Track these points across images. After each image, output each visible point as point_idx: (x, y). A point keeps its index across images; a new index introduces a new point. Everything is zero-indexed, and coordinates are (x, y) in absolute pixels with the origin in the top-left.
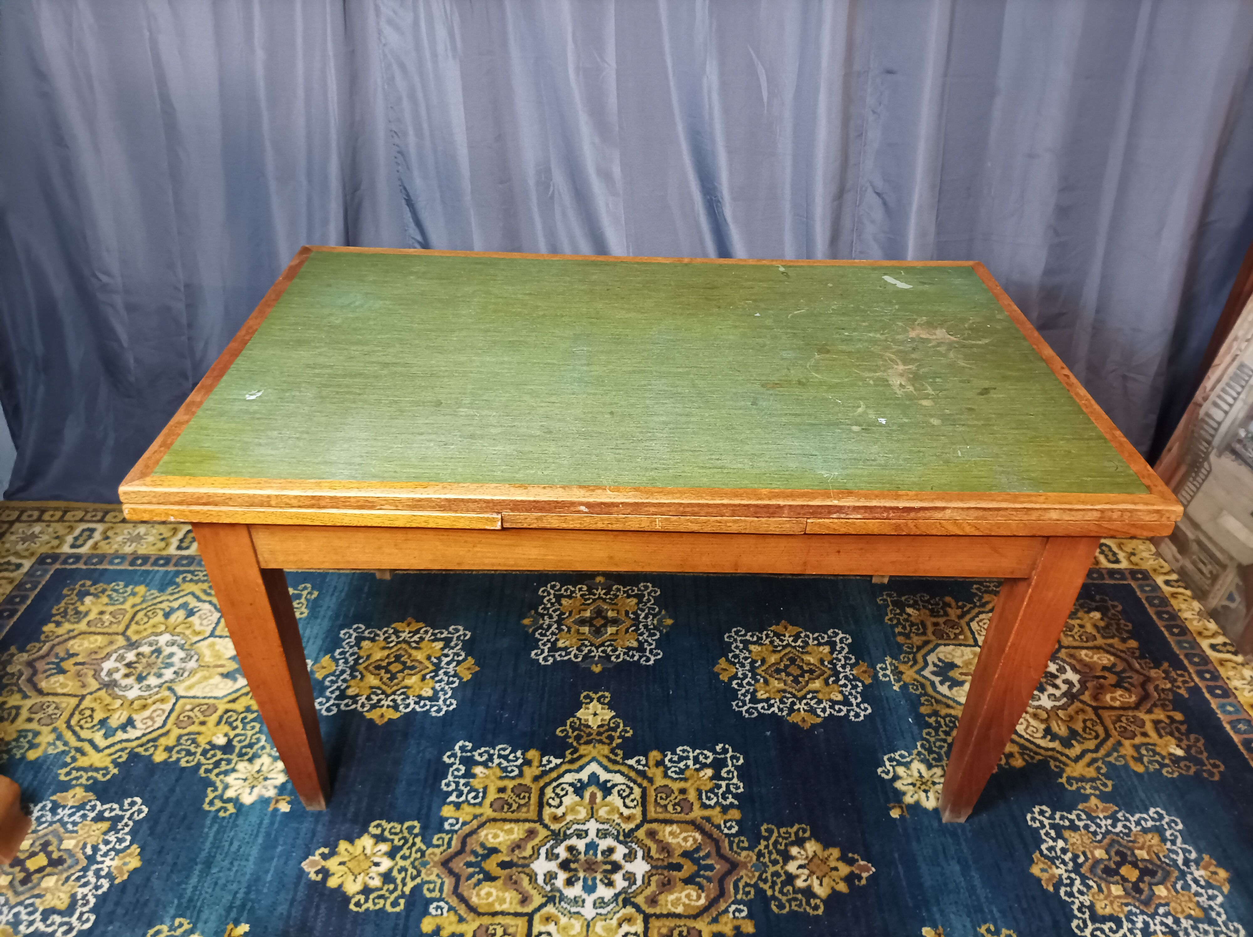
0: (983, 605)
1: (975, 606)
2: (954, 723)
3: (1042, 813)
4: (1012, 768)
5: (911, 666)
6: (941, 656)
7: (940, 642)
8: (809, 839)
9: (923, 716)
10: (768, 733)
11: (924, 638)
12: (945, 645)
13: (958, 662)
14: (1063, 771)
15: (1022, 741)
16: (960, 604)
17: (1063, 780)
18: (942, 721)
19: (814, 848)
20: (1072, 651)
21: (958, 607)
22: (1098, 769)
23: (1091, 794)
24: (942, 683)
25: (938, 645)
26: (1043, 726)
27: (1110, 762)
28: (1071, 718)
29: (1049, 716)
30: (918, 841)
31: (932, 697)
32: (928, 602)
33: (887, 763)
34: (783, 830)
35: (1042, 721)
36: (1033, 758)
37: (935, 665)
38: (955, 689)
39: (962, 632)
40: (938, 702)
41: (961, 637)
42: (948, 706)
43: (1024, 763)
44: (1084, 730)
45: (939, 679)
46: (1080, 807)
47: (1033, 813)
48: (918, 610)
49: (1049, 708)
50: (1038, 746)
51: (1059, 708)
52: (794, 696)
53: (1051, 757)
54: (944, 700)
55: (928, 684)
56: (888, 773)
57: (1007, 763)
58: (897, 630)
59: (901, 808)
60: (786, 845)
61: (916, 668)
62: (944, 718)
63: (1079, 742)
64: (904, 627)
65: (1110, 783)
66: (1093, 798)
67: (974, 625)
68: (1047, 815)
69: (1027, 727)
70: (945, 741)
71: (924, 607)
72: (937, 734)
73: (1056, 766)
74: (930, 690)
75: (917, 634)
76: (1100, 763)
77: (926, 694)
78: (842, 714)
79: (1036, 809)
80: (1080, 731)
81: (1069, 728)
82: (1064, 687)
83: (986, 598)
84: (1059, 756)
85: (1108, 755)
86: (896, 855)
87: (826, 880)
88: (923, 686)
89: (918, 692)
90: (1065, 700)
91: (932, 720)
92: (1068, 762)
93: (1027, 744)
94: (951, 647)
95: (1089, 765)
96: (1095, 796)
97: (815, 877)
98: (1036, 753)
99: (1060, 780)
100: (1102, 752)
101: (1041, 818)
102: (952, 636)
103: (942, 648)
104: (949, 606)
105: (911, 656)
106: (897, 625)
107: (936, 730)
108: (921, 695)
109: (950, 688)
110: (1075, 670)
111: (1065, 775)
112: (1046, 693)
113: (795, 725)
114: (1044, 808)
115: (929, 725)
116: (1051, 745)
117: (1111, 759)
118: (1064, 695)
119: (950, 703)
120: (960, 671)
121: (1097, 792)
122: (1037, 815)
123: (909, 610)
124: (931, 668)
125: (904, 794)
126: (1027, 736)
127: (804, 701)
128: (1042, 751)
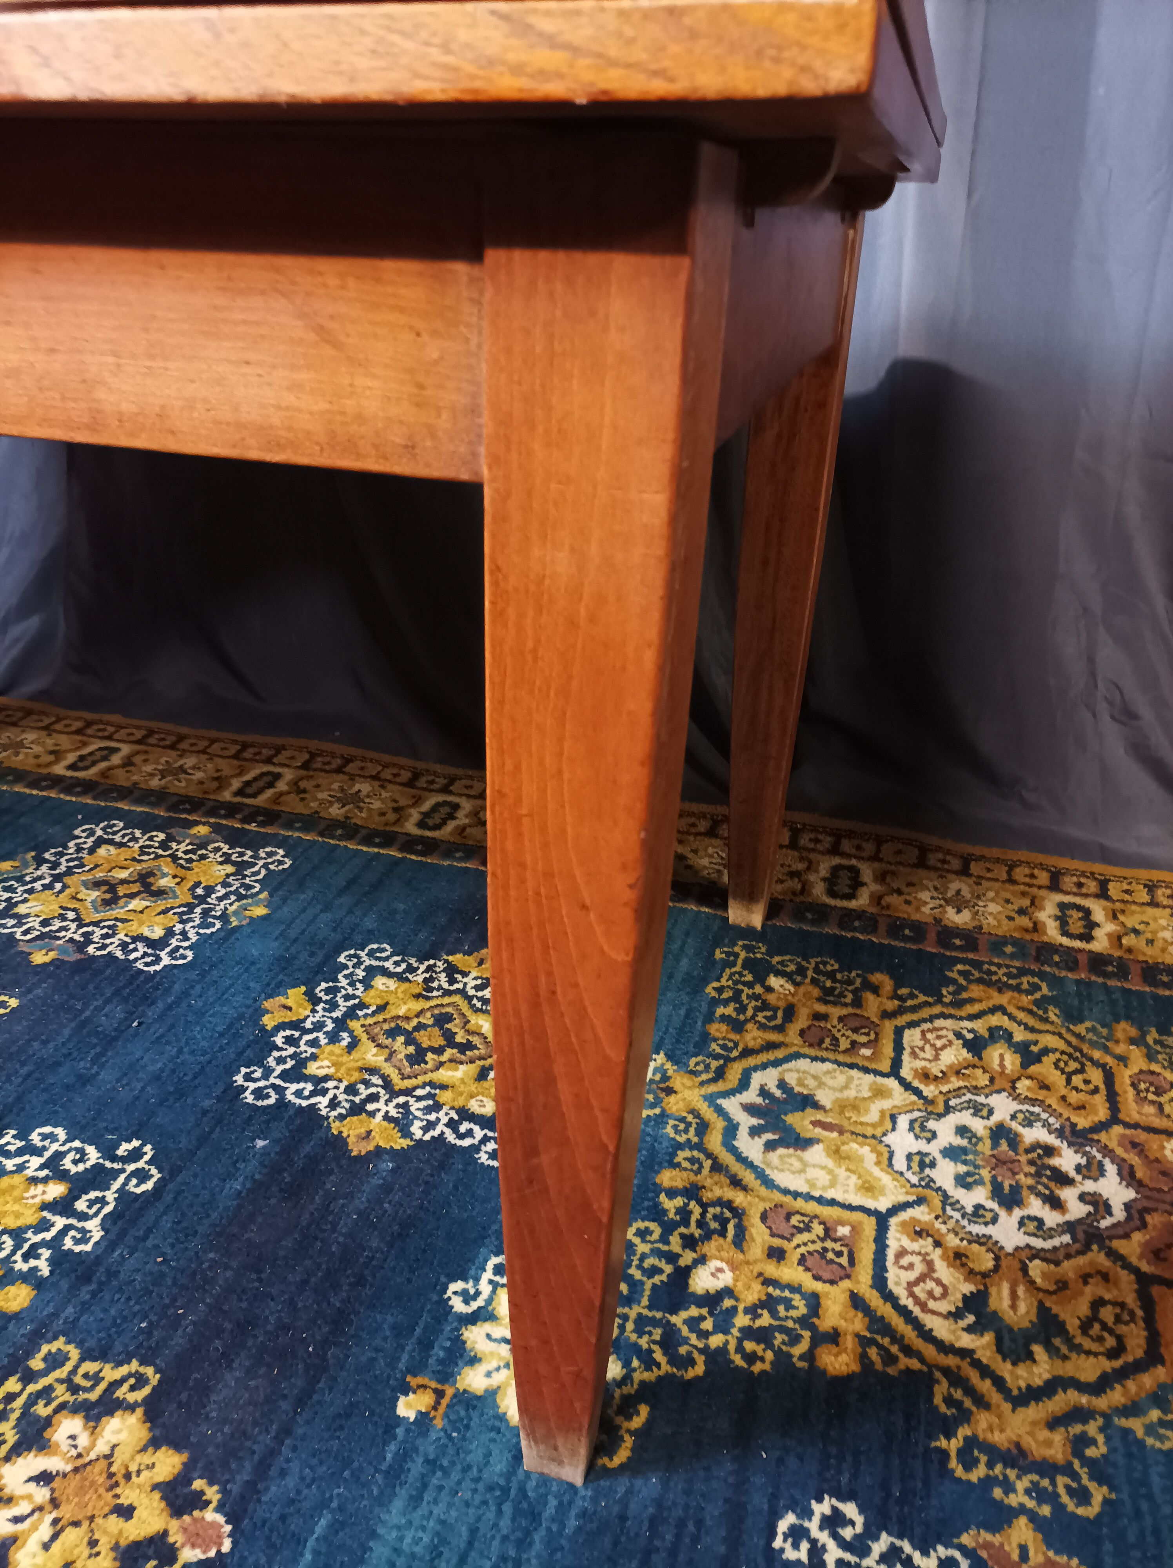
0: (959, 1004)
1: (939, 1001)
2: (724, 1222)
3: (834, 1521)
4: (814, 1372)
5: (702, 1084)
6: (791, 1079)
7: (806, 1050)
8: (131, 1408)
9: (658, 1189)
10: (260, 1143)
11: (774, 1037)
12: (814, 1059)
13: (824, 1097)
14: (965, 1416)
15: (886, 1310)
16: (904, 991)
17: (954, 1445)
18: (697, 1211)
19: (123, 1437)
20: (1141, 1136)
21: (895, 996)
22: (1080, 1443)
23: (1022, 1510)
24: (754, 1132)
25: (797, 1056)
26: (968, 1288)
27: (1127, 1432)
28: (1062, 1285)
29: (997, 1268)
30: (416, 1500)
31: (709, 1155)
32: (831, 975)
33: (488, 1275)
34: (90, 1367)
35: (971, 1274)
36: (890, 1359)
37: (763, 1092)
38: (781, 1151)
39: (874, 1043)
40: (717, 1167)
41: (866, 1052)
42: (736, 1183)
43: (855, 1367)
44: (1085, 1327)
45: (755, 1121)
46: (966, 1539)
47: (808, 1514)
48: (796, 984)
49: (1009, 1248)
50: (927, 1335)
51: (1037, 1254)
52: (387, 1084)
53: (946, 1371)
54: (736, 1167)
55: (719, 1124)
56: (467, 1298)
57: (810, 1356)
58: (720, 1011)
59: (439, 1394)
60: (62, 1407)
61: (712, 1088)
62: (704, 1206)
63: (1052, 1351)
64: (742, 1009)
65: (1099, 1494)
66: (1023, 1521)
67: (912, 1037)
68: (847, 1533)
69: (921, 1279)
70: (672, 1258)
71: (814, 981)
72: (664, 1239)
73: (949, 1401)
74: (714, 1141)
75: (762, 1027)
76: (1092, 1428)
77: (699, 1146)
78: (467, 1142)
79: (822, 1508)
80: (1072, 1325)
81: (1043, 1310)
82: (1077, 1210)
83: (976, 991)
84: (974, 1376)
85: (1132, 1409)
86: (322, 1524)
87: (71, 1536)
88: (703, 1127)
89: (682, 1139)
90: (1066, 1238)
91: (671, 1205)
92: (995, 1397)
93: (897, 1322)
94: (828, 1066)
95: (1053, 1423)
96: (1033, 1517)
97: (49, 1518)
98: (908, 1351)
99: (943, 1443)
100: (1116, 1396)
101: (823, 1537)
102: (844, 1044)
103: (803, 1064)
104: (875, 990)
105: (715, 1064)
106: (726, 1002)
107: (668, 1228)
108: (689, 1144)
109: (770, 1146)
110: (1128, 1176)
111: (963, 1431)
112: (1018, 1213)
113: (340, 1142)
114: (850, 1510)
115: (657, 1214)
116: (966, 1341)
117: (1136, 1425)
118: (1070, 1227)
119: (748, 1177)
120: (820, 1116)
121: (1046, 1510)
122: (813, 1526)
123: (774, 981)
124: (751, 1096)
125: (474, 1360)
126: (909, 1303)
127: (401, 1100)
128: (929, 1351)
